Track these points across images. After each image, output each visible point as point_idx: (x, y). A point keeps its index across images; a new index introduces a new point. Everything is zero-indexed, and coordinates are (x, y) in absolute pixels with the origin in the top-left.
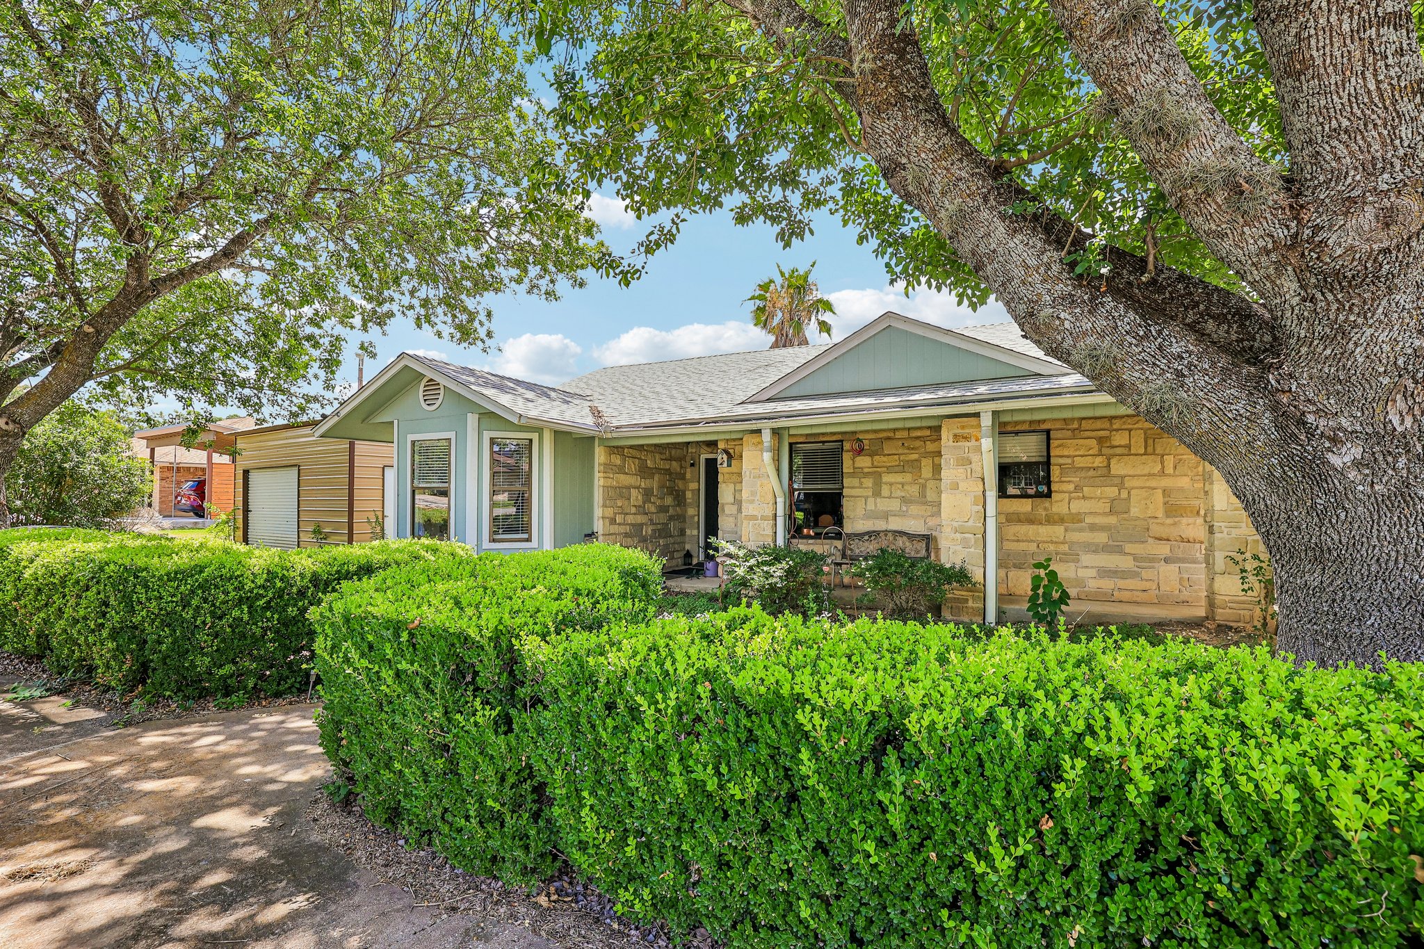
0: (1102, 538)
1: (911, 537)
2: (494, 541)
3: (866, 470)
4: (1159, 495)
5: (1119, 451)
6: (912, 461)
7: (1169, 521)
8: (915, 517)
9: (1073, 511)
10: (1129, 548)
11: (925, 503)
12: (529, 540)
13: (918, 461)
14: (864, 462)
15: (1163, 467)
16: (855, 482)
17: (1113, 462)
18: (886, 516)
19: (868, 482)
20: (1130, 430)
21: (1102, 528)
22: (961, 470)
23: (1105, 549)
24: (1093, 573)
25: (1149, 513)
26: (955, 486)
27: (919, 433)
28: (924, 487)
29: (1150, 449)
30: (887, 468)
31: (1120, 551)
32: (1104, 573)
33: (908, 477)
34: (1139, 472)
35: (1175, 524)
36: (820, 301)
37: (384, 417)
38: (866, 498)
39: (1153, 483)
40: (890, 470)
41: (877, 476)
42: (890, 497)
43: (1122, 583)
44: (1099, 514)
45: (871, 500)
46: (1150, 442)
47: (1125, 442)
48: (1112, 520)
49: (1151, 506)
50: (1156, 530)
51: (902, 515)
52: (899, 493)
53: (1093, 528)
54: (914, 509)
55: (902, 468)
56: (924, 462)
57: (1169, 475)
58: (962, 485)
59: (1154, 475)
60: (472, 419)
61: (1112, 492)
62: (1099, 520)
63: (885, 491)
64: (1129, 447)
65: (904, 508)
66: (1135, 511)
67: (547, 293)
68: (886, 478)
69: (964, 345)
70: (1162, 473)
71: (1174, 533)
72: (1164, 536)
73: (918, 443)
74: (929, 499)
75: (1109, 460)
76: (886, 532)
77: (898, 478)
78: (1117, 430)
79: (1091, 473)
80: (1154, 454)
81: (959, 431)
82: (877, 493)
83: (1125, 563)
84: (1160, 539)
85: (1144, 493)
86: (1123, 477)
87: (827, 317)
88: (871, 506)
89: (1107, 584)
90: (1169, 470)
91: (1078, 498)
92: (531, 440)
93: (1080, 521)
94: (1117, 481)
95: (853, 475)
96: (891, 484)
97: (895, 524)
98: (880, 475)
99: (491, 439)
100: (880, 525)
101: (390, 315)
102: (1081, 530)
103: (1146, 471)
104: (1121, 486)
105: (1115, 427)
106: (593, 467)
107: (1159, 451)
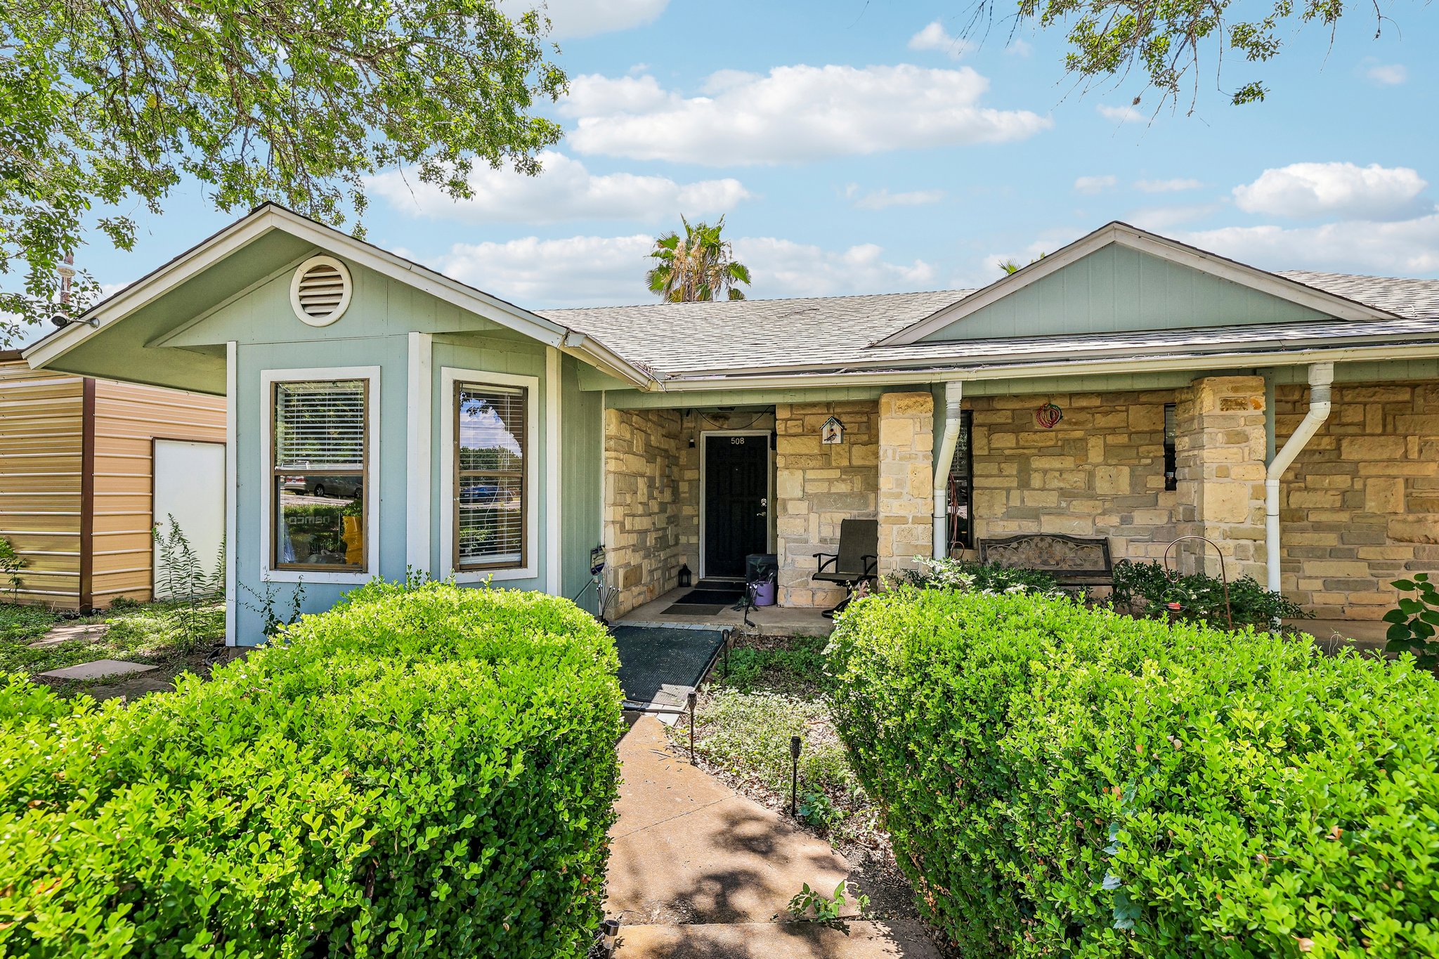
0: (1330, 540)
1: (1080, 543)
2: (461, 569)
3: (1007, 452)
4: (1400, 484)
5: (1350, 430)
6: (1075, 440)
7: (1411, 518)
8: (1079, 517)
9: (1293, 506)
10: (1363, 552)
11: (1093, 497)
12: (522, 564)
13: (1083, 440)
14: (1005, 441)
15: (1406, 451)
16: (992, 468)
17: (1345, 443)
18: (1035, 514)
19: (1011, 469)
20: (1365, 404)
21: (1331, 528)
22: (1234, 449)
23: (1333, 554)
24: (1318, 584)
25: (1390, 509)
26: (1223, 473)
27: (1084, 403)
28: (1091, 475)
29: (1390, 428)
30: (1040, 449)
31: (1352, 556)
32: (1331, 584)
33: (1069, 462)
34: (1378, 458)
35: (1419, 521)
36: (734, 266)
37: (204, 336)
38: (1008, 490)
39: (1393, 471)
40: (1042, 452)
41: (1023, 462)
42: (1042, 489)
43: (1354, 597)
44: (1326, 510)
45: (1015, 494)
46: (1389, 419)
47: (1358, 418)
48: (1344, 517)
49: (1392, 500)
50: (1397, 528)
51: (1058, 512)
52: (1056, 484)
53: (1318, 527)
54: (1079, 506)
55: (1060, 450)
56: (1092, 441)
57: (1413, 461)
58: (1235, 472)
59: (1395, 460)
60: (419, 345)
61: (1342, 481)
62: (1325, 517)
63: (1036, 481)
64: (1363, 425)
65: (1064, 504)
66: (1371, 505)
67: (454, 184)
68: (1037, 463)
69: (1229, 275)
70: (1405, 457)
71: (1419, 532)
72: (1406, 536)
73: (1083, 416)
74: (1099, 491)
75: (1339, 441)
76: (1042, 537)
77: (1056, 463)
78: (1349, 404)
79: (1317, 457)
80: (1394, 433)
81: (1231, 395)
82: (1024, 484)
83: (1357, 570)
84: (1401, 541)
85: (1381, 482)
86: (1357, 463)
87: (739, 285)
88: (1015, 502)
89: (1336, 599)
90: (1414, 455)
91: (1299, 489)
92: (526, 390)
93: (1301, 519)
94: (1348, 467)
95: (989, 458)
96: (1045, 472)
97: (1050, 526)
98: (1028, 458)
99: (457, 384)
100: (1030, 528)
101: (169, 177)
102: (1303, 530)
103: (1385, 456)
104: (1354, 474)
105: (1346, 399)
106: (599, 442)
107: (1401, 430)
